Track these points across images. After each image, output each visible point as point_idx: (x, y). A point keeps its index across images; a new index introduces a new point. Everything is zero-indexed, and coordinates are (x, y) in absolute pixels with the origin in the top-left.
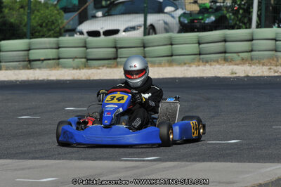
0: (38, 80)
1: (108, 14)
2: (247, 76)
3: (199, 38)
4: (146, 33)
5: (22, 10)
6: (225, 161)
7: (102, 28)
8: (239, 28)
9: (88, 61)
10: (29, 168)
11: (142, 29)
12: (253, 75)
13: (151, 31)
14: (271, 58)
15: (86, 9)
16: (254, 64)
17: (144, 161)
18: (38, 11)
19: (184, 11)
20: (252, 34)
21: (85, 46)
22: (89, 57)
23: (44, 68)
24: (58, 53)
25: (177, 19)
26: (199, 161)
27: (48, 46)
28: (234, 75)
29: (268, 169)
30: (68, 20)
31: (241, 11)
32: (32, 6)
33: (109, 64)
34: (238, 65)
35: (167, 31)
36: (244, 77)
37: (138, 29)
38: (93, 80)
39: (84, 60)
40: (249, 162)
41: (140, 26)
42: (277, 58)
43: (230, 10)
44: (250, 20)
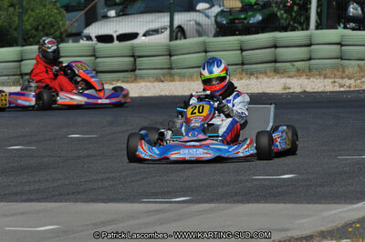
1: (122, 13)
2: (305, 91)
3: (241, 42)
4: (173, 37)
5: (11, 9)
6: (276, 202)
7: (116, 32)
8: (294, 29)
9: (98, 74)
10: (22, 214)
11: (167, 32)
12: (311, 90)
13: (179, 34)
14: (335, 68)
15: (95, 6)
16: (314, 76)
18: (32, 10)
19: (222, 8)
20: (310, 37)
21: (94, 55)
22: (99, 69)
25: (213, 19)
26: (242, 202)
28: (287, 91)
29: (332, 212)
30: (71, 21)
31: (296, 8)
32: (24, 3)
33: (124, 77)
34: (289, 77)
35: (200, 34)
36: (301, 93)
37: (162, 32)
40: (308, 203)
41: (166, 29)
42: (343, 68)
43: (281, 6)
44: (308, 19)
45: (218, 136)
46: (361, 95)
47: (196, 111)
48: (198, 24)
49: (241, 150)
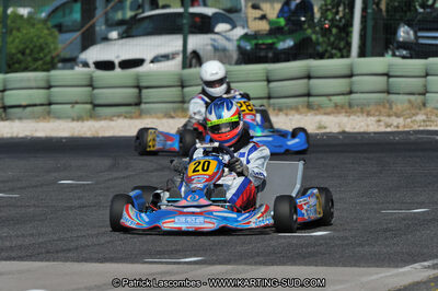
0: (17, 138)
1: (126, 35)
2: (344, 132)
3: (268, 72)
4: (186, 64)
6: (305, 265)
7: (118, 57)
8: (331, 57)
9: (95, 107)
11: (179, 59)
12: (351, 131)
13: (194, 61)
14: (379, 103)
15: (93, 27)
16: (354, 113)
17: (179, 263)
18: (18, 30)
19: (245, 31)
20: (351, 67)
21: (91, 85)
22: (97, 102)
23: (27, 118)
24: (49, 96)
25: (235, 43)
26: (264, 264)
27: (33, 85)
28: (323, 131)
29: (374, 277)
30: (65, 42)
31: (334, 31)
32: (9, 22)
33: (126, 112)
34: (325, 114)
36: (339, 133)
37: (173, 58)
38: (104, 138)
39: (89, 106)
40: (344, 266)
41: (178, 54)
42: (391, 104)
43: (317, 28)
44: (349, 45)
45: (225, 201)
46: (412, 137)
47: (200, 168)
48: (216, 49)
49: (253, 220)
